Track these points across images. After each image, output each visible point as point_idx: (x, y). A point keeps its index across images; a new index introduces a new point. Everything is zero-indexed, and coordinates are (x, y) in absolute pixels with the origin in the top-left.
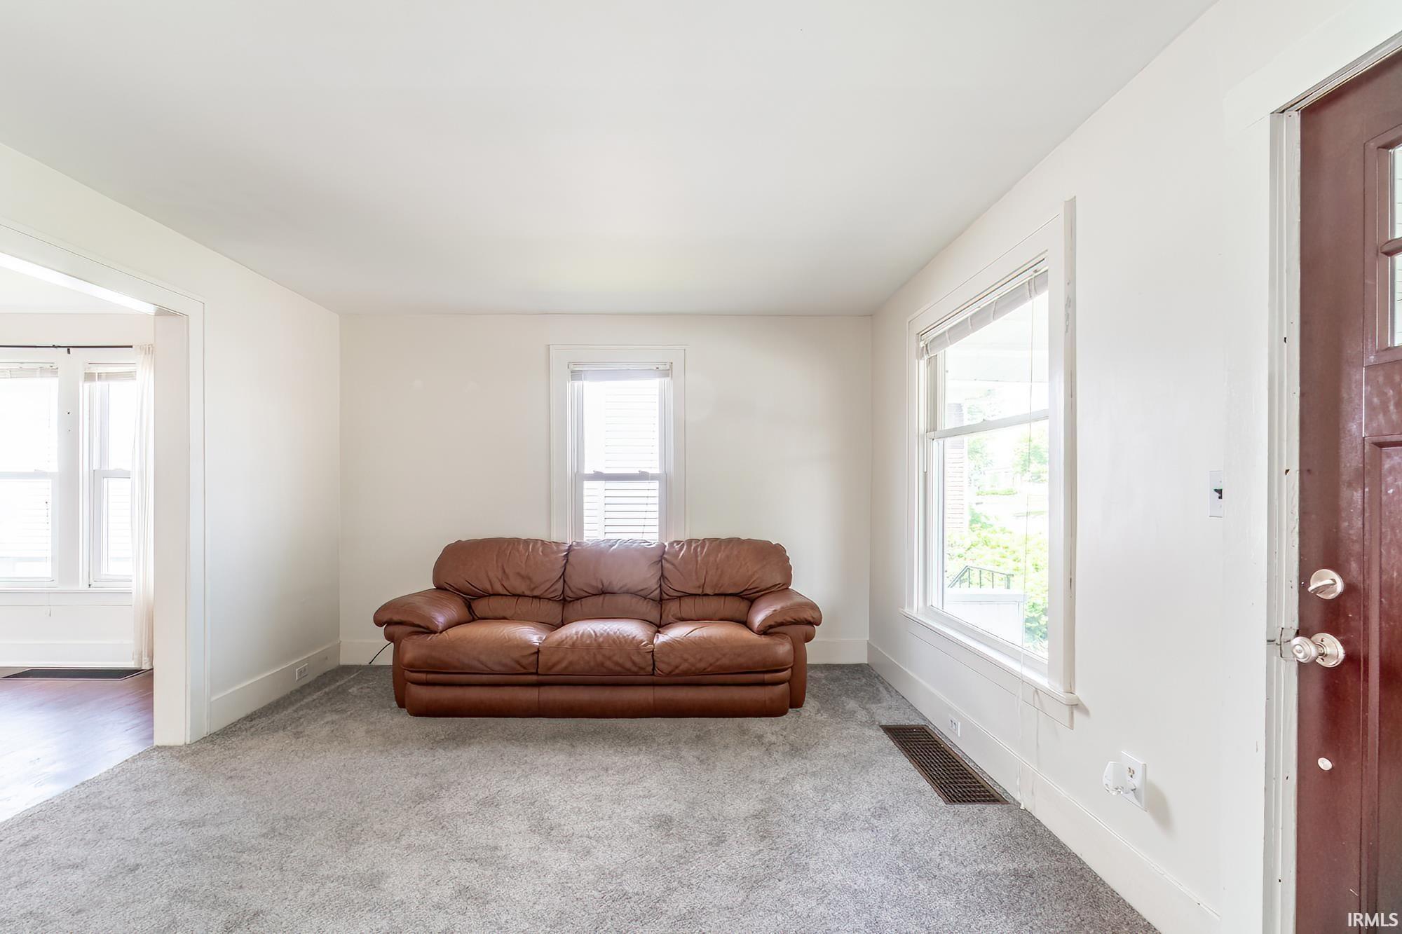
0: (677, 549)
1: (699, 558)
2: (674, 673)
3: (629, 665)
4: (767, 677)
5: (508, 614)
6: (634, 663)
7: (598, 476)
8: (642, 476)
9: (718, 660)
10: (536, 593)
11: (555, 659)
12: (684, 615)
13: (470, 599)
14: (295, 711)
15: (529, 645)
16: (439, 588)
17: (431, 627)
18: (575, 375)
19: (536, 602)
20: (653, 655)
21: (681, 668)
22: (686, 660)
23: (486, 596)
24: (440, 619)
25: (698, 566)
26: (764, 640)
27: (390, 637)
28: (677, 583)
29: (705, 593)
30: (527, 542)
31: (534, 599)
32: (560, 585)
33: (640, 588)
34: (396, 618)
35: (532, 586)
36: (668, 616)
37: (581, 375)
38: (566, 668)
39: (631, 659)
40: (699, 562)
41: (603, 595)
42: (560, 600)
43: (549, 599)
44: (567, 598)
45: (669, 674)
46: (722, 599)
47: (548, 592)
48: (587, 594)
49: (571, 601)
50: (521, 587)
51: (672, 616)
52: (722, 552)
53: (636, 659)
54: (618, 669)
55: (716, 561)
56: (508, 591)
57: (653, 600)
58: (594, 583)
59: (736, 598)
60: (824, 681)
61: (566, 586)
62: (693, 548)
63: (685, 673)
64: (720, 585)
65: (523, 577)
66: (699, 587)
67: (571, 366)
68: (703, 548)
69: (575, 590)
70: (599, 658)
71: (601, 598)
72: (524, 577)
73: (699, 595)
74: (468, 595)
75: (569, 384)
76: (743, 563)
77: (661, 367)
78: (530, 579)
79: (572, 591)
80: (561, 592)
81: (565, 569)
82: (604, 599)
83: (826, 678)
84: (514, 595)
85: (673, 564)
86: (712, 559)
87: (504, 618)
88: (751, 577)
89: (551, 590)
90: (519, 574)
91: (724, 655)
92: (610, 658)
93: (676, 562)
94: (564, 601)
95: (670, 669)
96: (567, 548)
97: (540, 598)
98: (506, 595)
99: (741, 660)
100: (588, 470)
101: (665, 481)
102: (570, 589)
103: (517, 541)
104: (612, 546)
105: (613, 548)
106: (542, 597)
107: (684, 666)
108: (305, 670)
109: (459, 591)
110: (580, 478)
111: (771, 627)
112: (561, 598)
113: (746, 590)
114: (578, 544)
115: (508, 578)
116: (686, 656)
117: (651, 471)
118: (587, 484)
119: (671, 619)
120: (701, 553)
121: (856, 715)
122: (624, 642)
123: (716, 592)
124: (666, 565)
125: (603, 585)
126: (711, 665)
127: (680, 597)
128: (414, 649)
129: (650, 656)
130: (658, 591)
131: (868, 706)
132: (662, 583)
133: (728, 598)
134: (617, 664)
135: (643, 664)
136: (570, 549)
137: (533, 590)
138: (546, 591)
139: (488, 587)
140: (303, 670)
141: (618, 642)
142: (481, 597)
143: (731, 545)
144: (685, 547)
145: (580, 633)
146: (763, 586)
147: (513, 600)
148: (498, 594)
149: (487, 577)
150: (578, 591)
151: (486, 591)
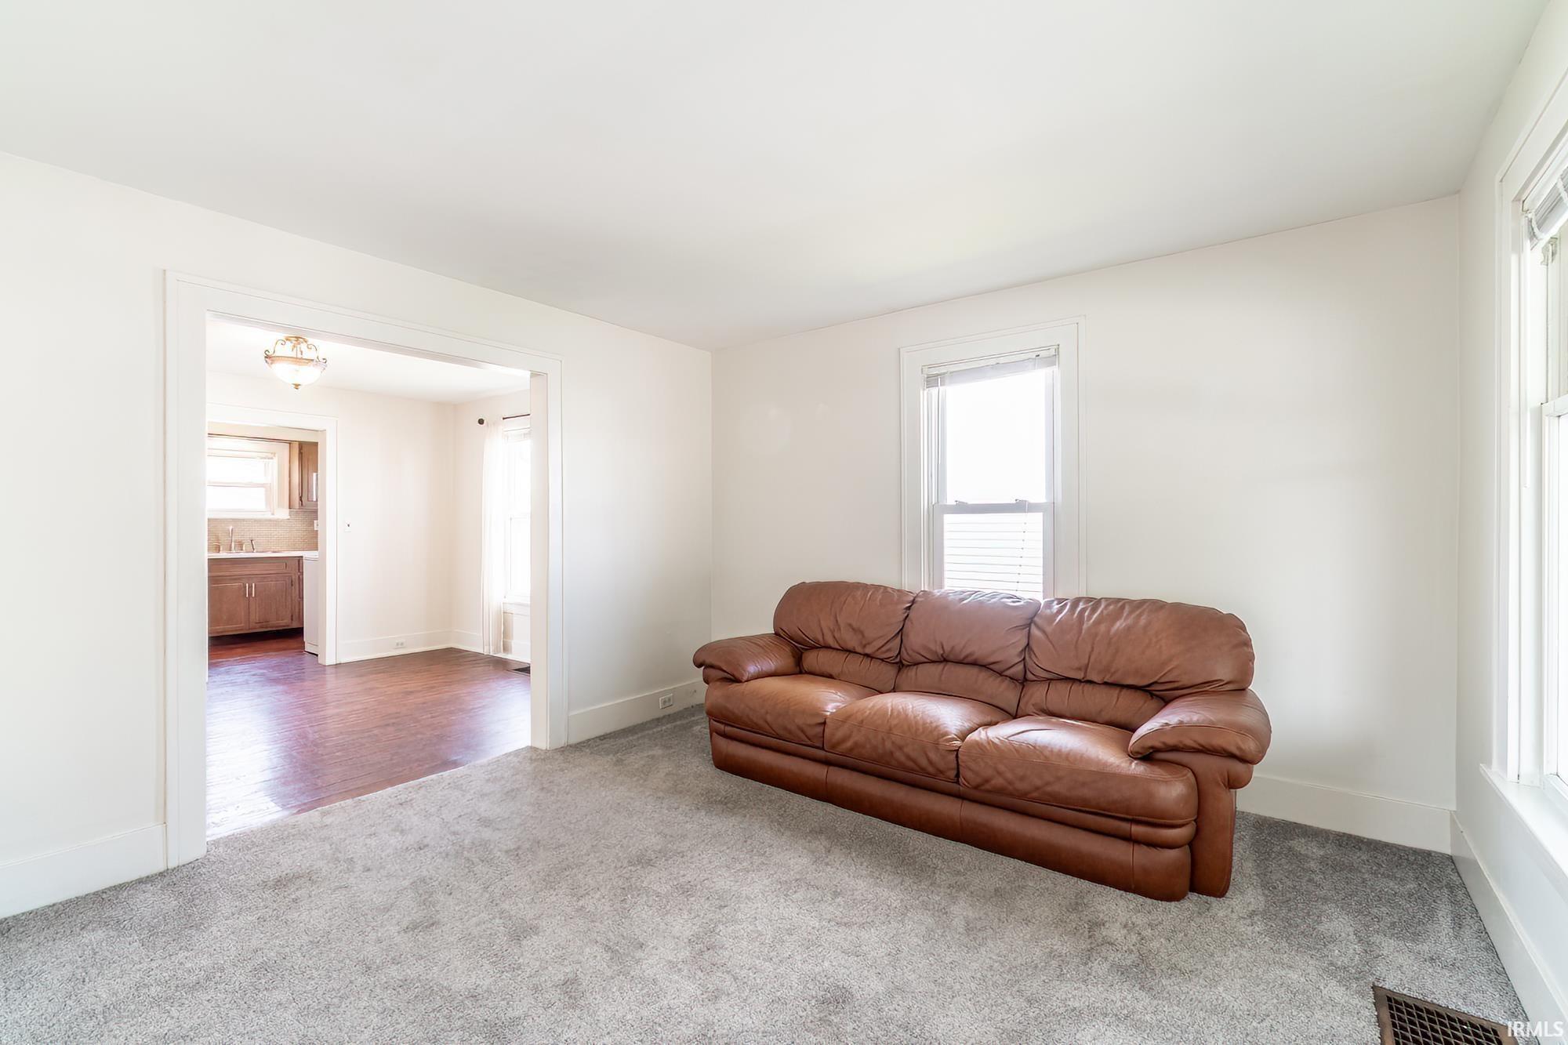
0: (1055, 611)
1: (1085, 626)
2: (983, 788)
3: (924, 762)
4: (1137, 830)
5: (834, 671)
6: (931, 762)
7: (962, 508)
8: (1020, 507)
9: (1048, 784)
10: (868, 651)
11: (839, 735)
12: (1052, 708)
13: (803, 649)
14: (638, 739)
16: (776, 634)
17: (737, 675)
18: (932, 381)
19: (867, 661)
20: (957, 757)
21: (993, 782)
22: (999, 773)
23: (818, 648)
24: (753, 668)
25: (1080, 638)
26: (1136, 768)
28: (1045, 661)
29: (1088, 678)
30: (865, 588)
31: (863, 658)
32: (896, 644)
33: (992, 660)
35: (864, 642)
36: (1027, 703)
37: (938, 380)
38: (851, 749)
39: (926, 755)
40: (1083, 632)
41: (944, 663)
42: (896, 663)
43: (882, 660)
44: (904, 662)
45: (976, 788)
46: (1115, 692)
47: (880, 651)
48: (926, 660)
49: (909, 666)
50: (852, 641)
51: (1033, 705)
52: (1122, 620)
53: (933, 756)
54: (910, 764)
55: (1109, 631)
56: (839, 644)
57: (1010, 677)
58: (932, 646)
59: (1139, 694)
60: (1312, 864)
61: (903, 645)
62: (1079, 609)
63: (1000, 791)
64: (1113, 670)
65: (854, 630)
66: (1079, 669)
67: (926, 370)
68: (1094, 610)
69: (910, 652)
70: (888, 745)
71: (941, 666)
72: (856, 631)
73: (1080, 681)
74: (800, 644)
75: (924, 394)
76: (1154, 640)
77: (1043, 354)
78: (862, 633)
79: (908, 654)
80: (897, 650)
81: (903, 626)
82: (944, 669)
83: (1323, 861)
84: (844, 650)
85: (1044, 632)
86: (1103, 628)
87: (831, 677)
88: (1164, 664)
89: (884, 649)
90: (850, 625)
91: (1059, 779)
92: (901, 748)
93: (1049, 629)
94: (901, 665)
95: (979, 780)
96: (912, 598)
97: (872, 658)
98: (838, 649)
99: (1086, 793)
100: (950, 501)
101: (1052, 513)
102: (908, 650)
104: (963, 599)
105: (965, 602)
106: (874, 656)
107: (998, 781)
108: (669, 700)
109: (793, 640)
110: (939, 510)
111: (1156, 750)
112: (898, 660)
113: (1156, 683)
114: (926, 594)
115: (839, 629)
116: (1001, 768)
117: (1032, 500)
118: (949, 519)
119: (1031, 709)
120: (1090, 617)
121: (1330, 946)
122: (921, 730)
123: (1105, 680)
124: (1035, 631)
125: (944, 651)
126: (1037, 789)
127: (1051, 680)
128: (713, 696)
129: (953, 757)
130: (1020, 667)
131: (1376, 939)
132: (1027, 658)
133: (1124, 691)
134: (908, 757)
135: (942, 765)
136: (915, 600)
137: (865, 646)
138: (880, 648)
139: (821, 639)
140: (667, 700)
141: (914, 728)
142: (813, 648)
143: (1138, 612)
144: (1068, 607)
146: (1186, 680)
147: (843, 656)
148: (828, 647)
149: (820, 625)
150: (914, 654)
151: (817, 642)
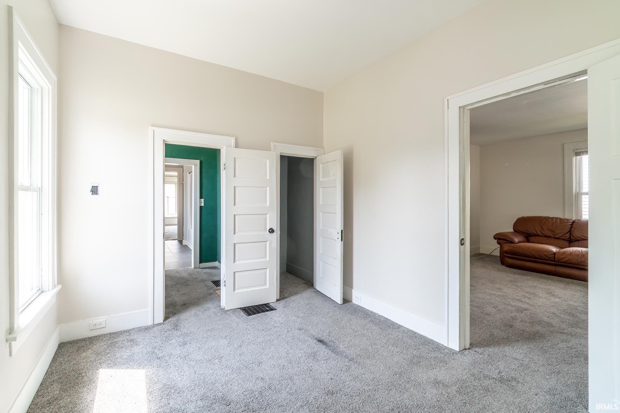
5: (544, 242)
10: (557, 236)
11: (562, 257)
13: (528, 236)
15: (552, 251)
16: (515, 231)
17: (513, 242)
18: (577, 154)
23: (534, 236)
24: (516, 240)
27: (499, 243)
30: (552, 218)
31: (555, 239)
32: (568, 235)
34: (501, 238)
35: (555, 234)
37: (581, 153)
43: (562, 239)
49: (573, 241)
50: (548, 233)
56: (543, 234)
61: (571, 236)
65: (550, 231)
67: (575, 150)
69: (575, 237)
74: (526, 234)
75: (574, 157)
78: (554, 232)
80: (569, 237)
81: (571, 229)
84: (546, 236)
87: (542, 243)
90: (548, 229)
94: (570, 240)
96: (572, 221)
98: (543, 236)
100: (584, 191)
102: (573, 237)
103: (549, 218)
109: (524, 233)
110: (580, 194)
112: (568, 239)
114: (578, 220)
115: (543, 230)
118: (583, 196)
128: (507, 247)
136: (573, 222)
137: (555, 236)
138: (561, 236)
139: (535, 232)
142: (532, 236)
145: (574, 250)
147: (546, 238)
148: (538, 235)
149: (535, 229)
150: (577, 238)
151: (534, 234)
